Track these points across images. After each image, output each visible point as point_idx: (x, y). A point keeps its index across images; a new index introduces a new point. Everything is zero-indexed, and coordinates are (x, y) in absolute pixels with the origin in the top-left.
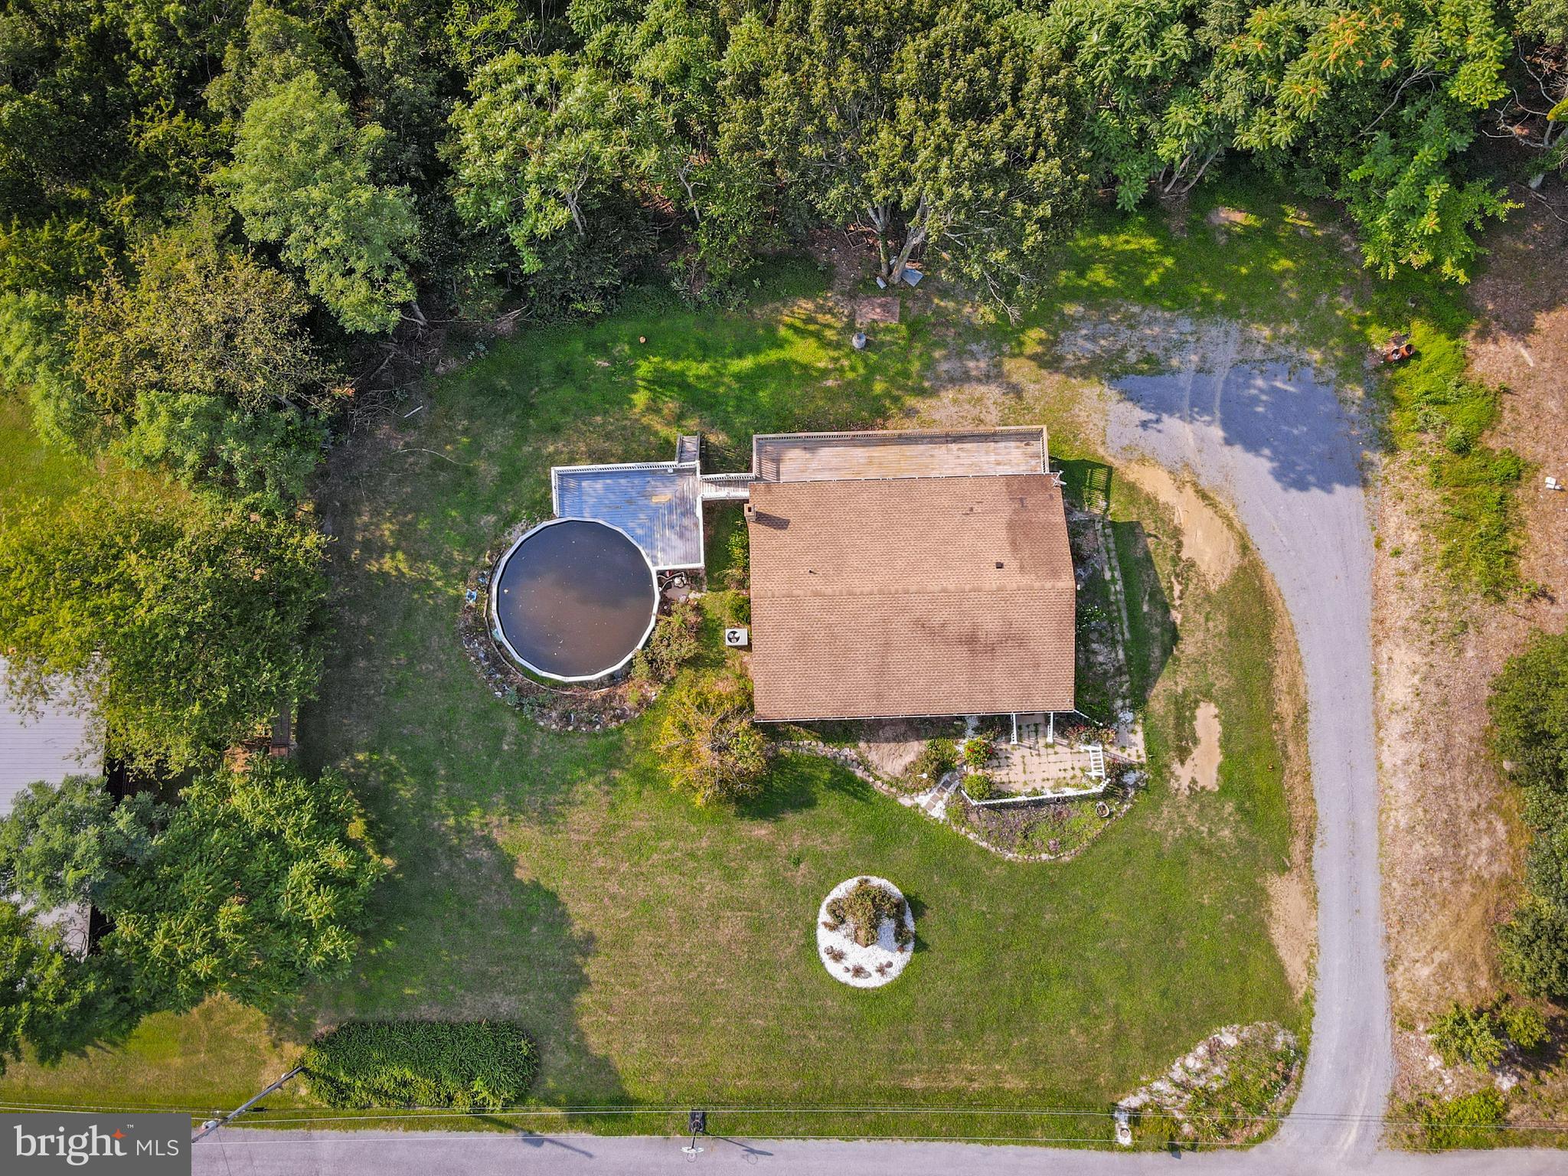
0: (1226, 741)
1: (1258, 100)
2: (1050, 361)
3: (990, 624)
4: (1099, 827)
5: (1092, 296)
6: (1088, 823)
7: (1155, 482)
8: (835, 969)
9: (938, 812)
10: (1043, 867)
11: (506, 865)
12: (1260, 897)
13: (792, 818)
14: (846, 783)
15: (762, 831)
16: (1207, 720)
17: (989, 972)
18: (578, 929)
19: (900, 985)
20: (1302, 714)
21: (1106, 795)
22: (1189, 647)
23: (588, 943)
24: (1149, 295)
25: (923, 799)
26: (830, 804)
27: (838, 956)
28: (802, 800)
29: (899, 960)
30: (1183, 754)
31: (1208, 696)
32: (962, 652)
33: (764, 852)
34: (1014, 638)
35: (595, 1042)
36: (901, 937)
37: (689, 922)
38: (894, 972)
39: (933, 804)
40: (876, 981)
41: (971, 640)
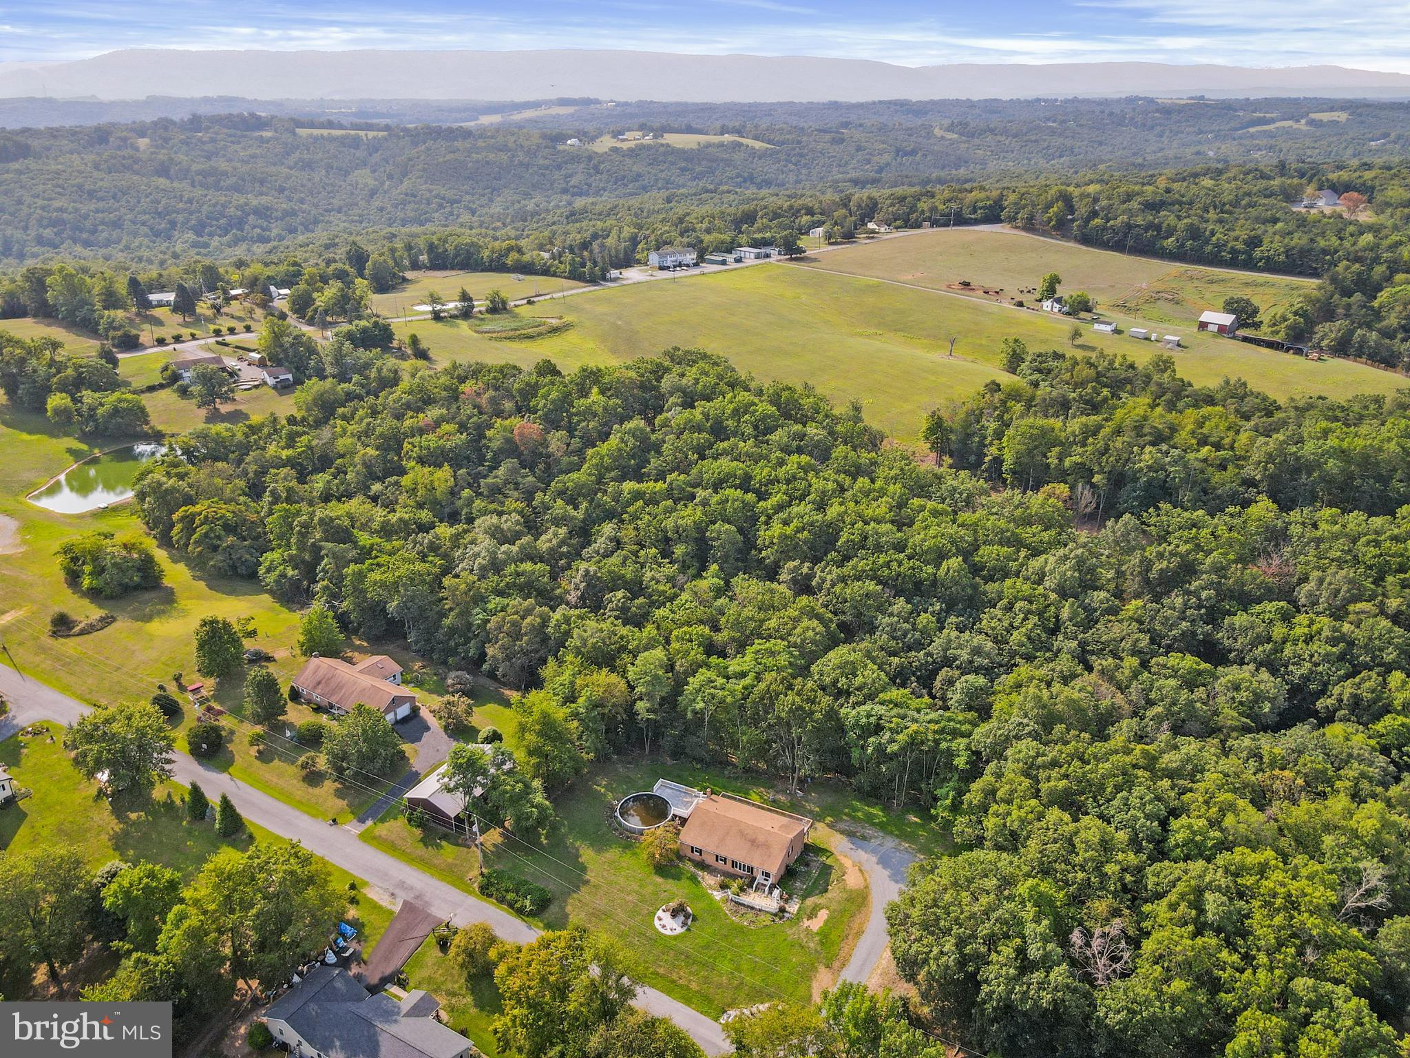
0: (826, 922)
1: (893, 741)
2: (831, 826)
3: (761, 839)
4: (768, 923)
5: (854, 818)
6: (766, 920)
7: (847, 863)
8: (657, 923)
9: (718, 898)
10: (742, 927)
11: (578, 856)
12: (814, 969)
13: (671, 881)
14: (694, 879)
15: (659, 880)
16: (823, 915)
17: (707, 947)
18: (587, 877)
19: (675, 938)
20: (860, 933)
21: (775, 915)
22: (829, 895)
23: (587, 882)
24: (874, 824)
25: (715, 893)
26: (685, 883)
27: (660, 919)
28: (677, 877)
29: (680, 930)
30: (809, 918)
31: (828, 908)
32: (749, 844)
33: (656, 885)
34: (767, 845)
35: (569, 908)
36: (684, 924)
37: (621, 890)
38: (675, 933)
39: (718, 895)
40: (668, 932)
41: (753, 842)
